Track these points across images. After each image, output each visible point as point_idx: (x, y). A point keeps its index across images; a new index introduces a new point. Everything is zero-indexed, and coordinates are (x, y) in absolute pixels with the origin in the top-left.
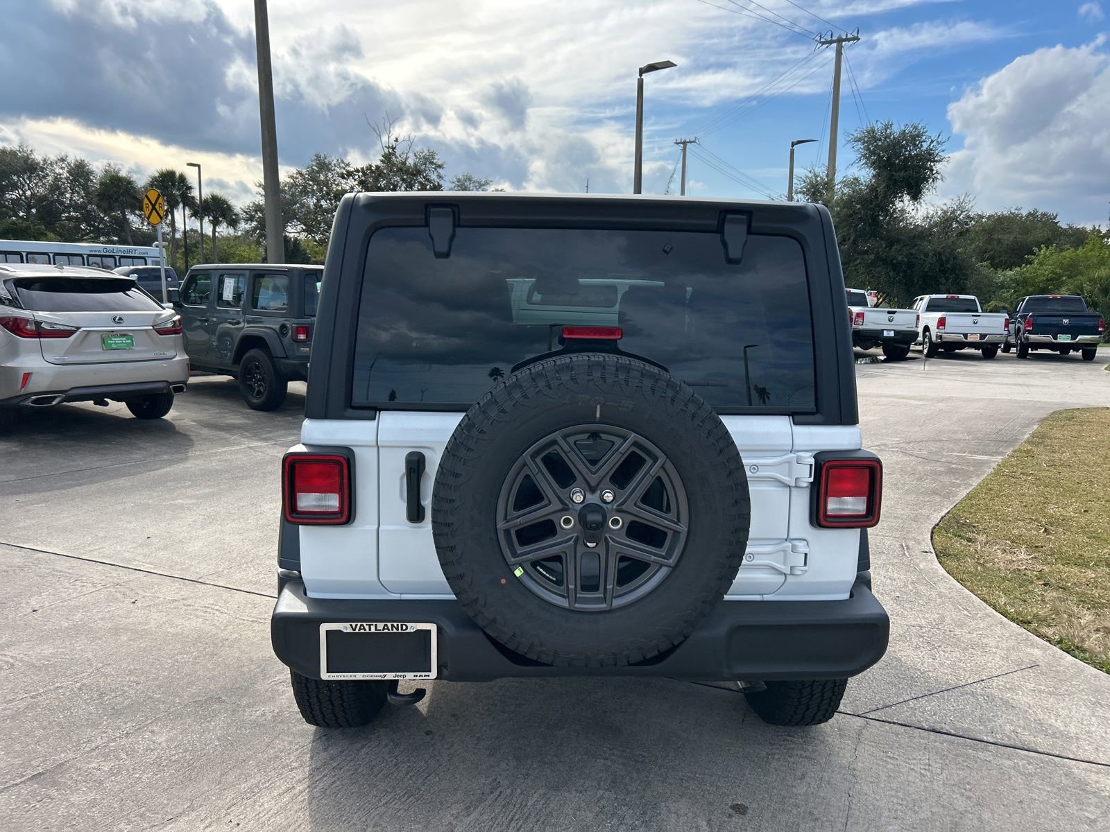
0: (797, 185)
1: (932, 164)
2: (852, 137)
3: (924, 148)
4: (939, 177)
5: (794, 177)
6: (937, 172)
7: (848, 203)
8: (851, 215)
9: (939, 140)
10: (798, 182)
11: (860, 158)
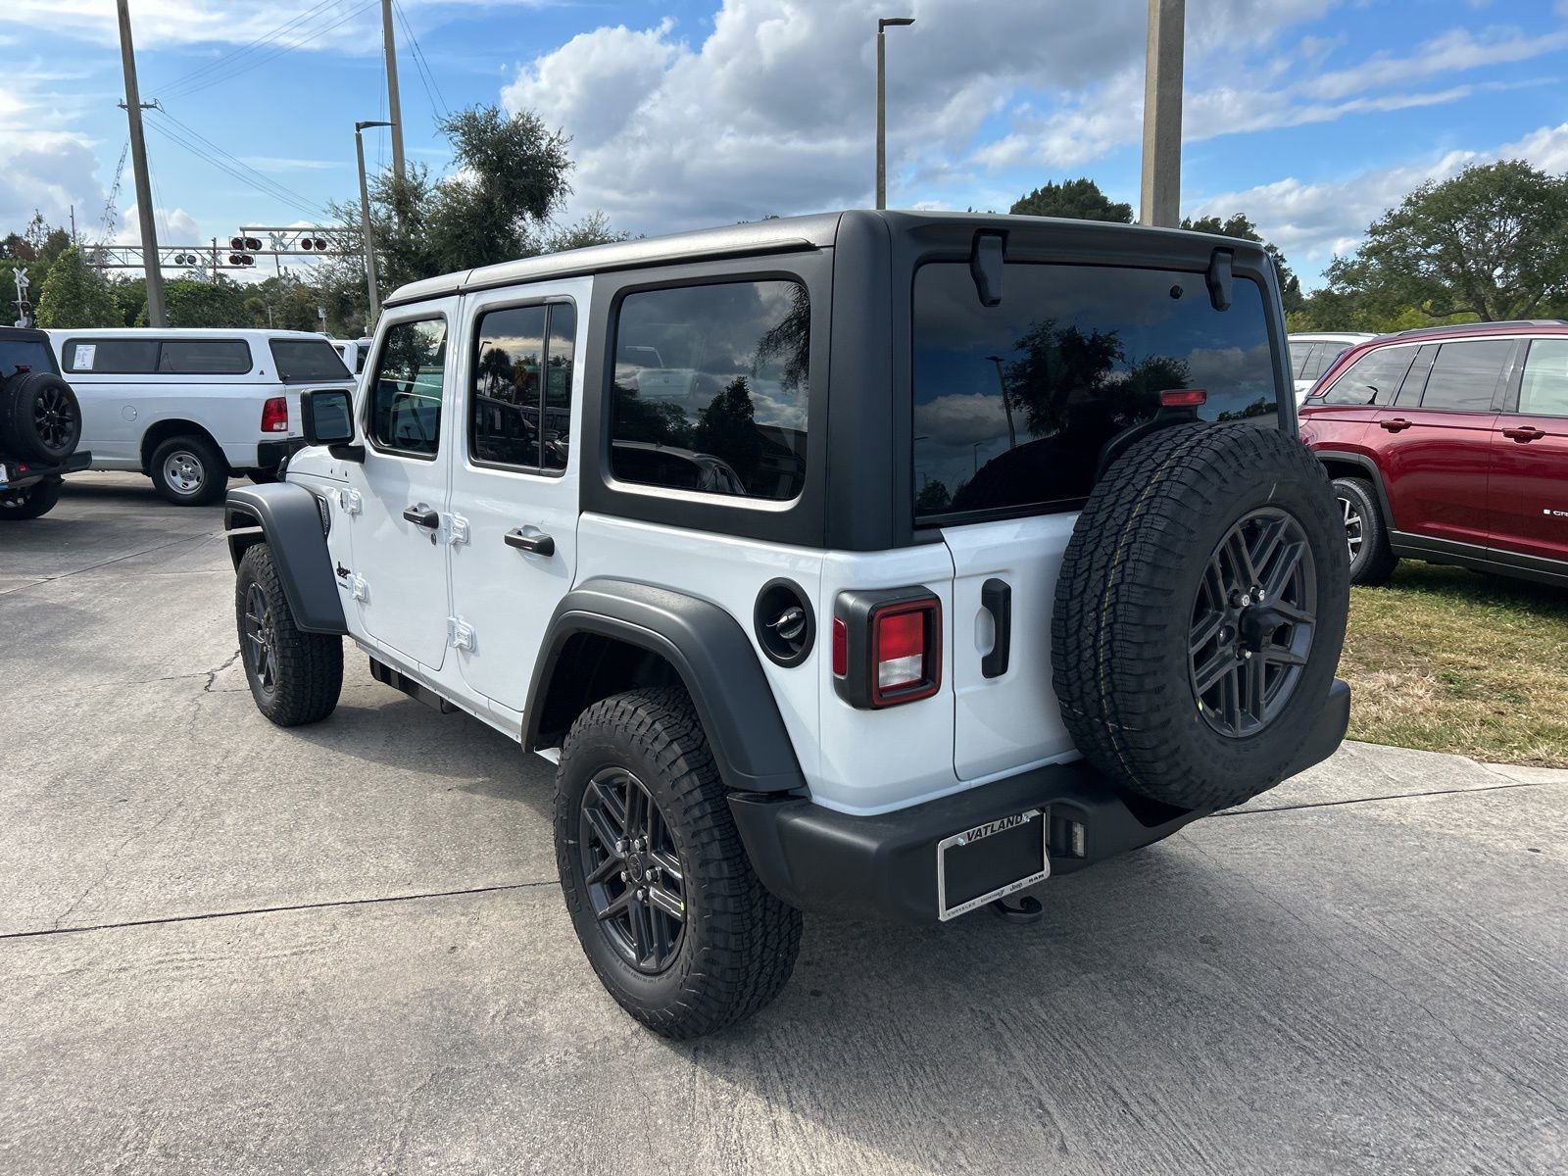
0: (373, 187)
1: (556, 170)
2: (447, 124)
3: (543, 148)
4: (566, 187)
5: (367, 176)
6: (563, 182)
7: (451, 217)
8: (460, 236)
9: (561, 138)
10: (374, 184)
11: (461, 155)
